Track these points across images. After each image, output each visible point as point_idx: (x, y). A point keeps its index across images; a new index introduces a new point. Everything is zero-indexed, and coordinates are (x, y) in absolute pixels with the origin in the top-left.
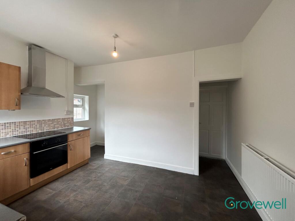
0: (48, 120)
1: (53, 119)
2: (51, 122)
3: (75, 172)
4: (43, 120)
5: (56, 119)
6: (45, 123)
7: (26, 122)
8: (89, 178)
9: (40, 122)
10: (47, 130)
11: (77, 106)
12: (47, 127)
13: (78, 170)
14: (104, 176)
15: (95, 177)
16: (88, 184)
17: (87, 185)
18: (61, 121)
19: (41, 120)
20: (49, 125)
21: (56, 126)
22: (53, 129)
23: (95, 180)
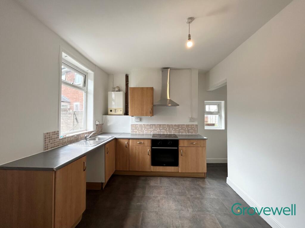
0: (175, 125)
1: (178, 125)
2: (177, 127)
3: (185, 179)
4: (171, 125)
5: (181, 125)
6: (172, 127)
7: (161, 125)
8: (187, 192)
9: (169, 126)
10: (173, 133)
11: (211, 113)
12: (174, 131)
13: (189, 179)
14: (200, 201)
15: (191, 196)
16: (180, 196)
17: (177, 197)
18: (185, 127)
19: (170, 124)
20: (175, 129)
21: (181, 131)
22: (178, 133)
23: (189, 198)
